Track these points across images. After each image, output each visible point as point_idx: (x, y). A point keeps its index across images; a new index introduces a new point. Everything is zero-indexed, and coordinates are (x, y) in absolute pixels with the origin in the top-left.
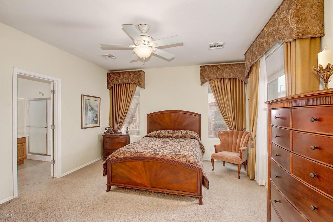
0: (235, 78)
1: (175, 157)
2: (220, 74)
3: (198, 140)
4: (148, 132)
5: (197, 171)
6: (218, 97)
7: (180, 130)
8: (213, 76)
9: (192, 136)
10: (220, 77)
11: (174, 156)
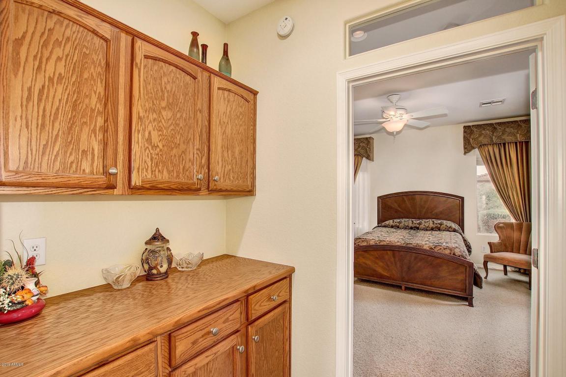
0: (525, 142)
1: (435, 248)
2: (499, 137)
3: (461, 235)
4: (380, 221)
5: (466, 265)
6: (495, 171)
7: (431, 220)
8: (485, 141)
9: (450, 227)
10: (499, 141)
11: (433, 247)
